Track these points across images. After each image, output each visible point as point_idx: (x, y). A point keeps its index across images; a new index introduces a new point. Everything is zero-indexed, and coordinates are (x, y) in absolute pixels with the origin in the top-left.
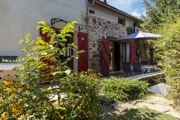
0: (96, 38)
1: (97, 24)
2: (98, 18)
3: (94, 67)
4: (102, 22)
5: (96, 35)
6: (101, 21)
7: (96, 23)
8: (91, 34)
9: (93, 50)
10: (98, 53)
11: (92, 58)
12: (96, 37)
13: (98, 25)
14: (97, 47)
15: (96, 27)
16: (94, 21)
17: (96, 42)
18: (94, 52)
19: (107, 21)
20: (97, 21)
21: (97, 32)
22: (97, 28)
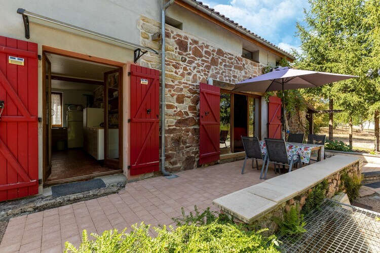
0: (187, 84)
1: (191, 52)
2: (192, 40)
3: (182, 145)
4: (203, 50)
5: (186, 76)
6: (201, 47)
7: (186, 50)
8: (174, 74)
9: (179, 110)
10: (191, 115)
11: (174, 127)
12: (185, 82)
13: (192, 55)
14: (188, 103)
15: (188, 59)
16: (182, 45)
17: (186, 92)
18: (180, 114)
19: (216, 50)
20: (189, 46)
21: (189, 71)
22: (190, 62)
